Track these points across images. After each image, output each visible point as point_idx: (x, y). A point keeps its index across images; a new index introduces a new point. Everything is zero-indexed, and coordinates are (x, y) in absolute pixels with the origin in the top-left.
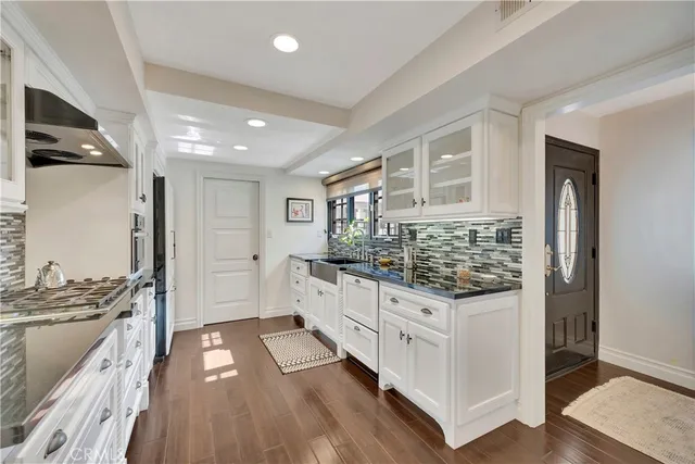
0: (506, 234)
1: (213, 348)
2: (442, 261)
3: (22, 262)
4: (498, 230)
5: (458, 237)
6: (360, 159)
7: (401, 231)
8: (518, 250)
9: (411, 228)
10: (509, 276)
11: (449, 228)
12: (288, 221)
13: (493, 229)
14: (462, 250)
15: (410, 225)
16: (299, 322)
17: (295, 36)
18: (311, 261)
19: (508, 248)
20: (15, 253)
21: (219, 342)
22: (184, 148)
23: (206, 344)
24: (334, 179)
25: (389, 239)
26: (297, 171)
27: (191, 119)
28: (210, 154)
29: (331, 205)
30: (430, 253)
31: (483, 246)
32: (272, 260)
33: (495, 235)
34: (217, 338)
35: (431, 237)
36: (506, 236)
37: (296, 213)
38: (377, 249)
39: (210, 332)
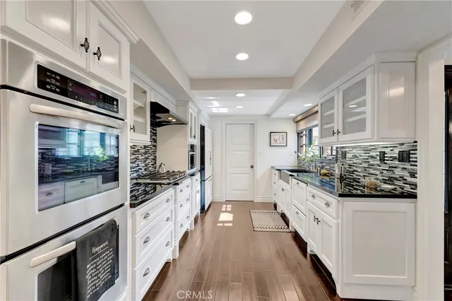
0: (405, 156)
1: (226, 211)
2: (362, 174)
3: (155, 163)
4: (400, 152)
5: (372, 157)
6: (310, 105)
7: (337, 152)
8: (415, 167)
9: (343, 150)
10: (408, 188)
11: (367, 150)
12: (271, 146)
13: (397, 151)
14: (375, 167)
15: (343, 147)
16: (275, 206)
17: (245, 52)
18: (280, 170)
19: (408, 166)
20: (154, 159)
21: (230, 210)
22: (215, 111)
23: (224, 209)
24: (299, 118)
25: (331, 157)
26: (275, 115)
27: (211, 98)
28: (227, 112)
29: (299, 135)
30: (355, 168)
31: (389, 164)
32: (262, 169)
33: (397, 155)
34: (229, 207)
35: (356, 156)
36: (405, 157)
37: (276, 141)
38: (324, 164)
39: (227, 204)
